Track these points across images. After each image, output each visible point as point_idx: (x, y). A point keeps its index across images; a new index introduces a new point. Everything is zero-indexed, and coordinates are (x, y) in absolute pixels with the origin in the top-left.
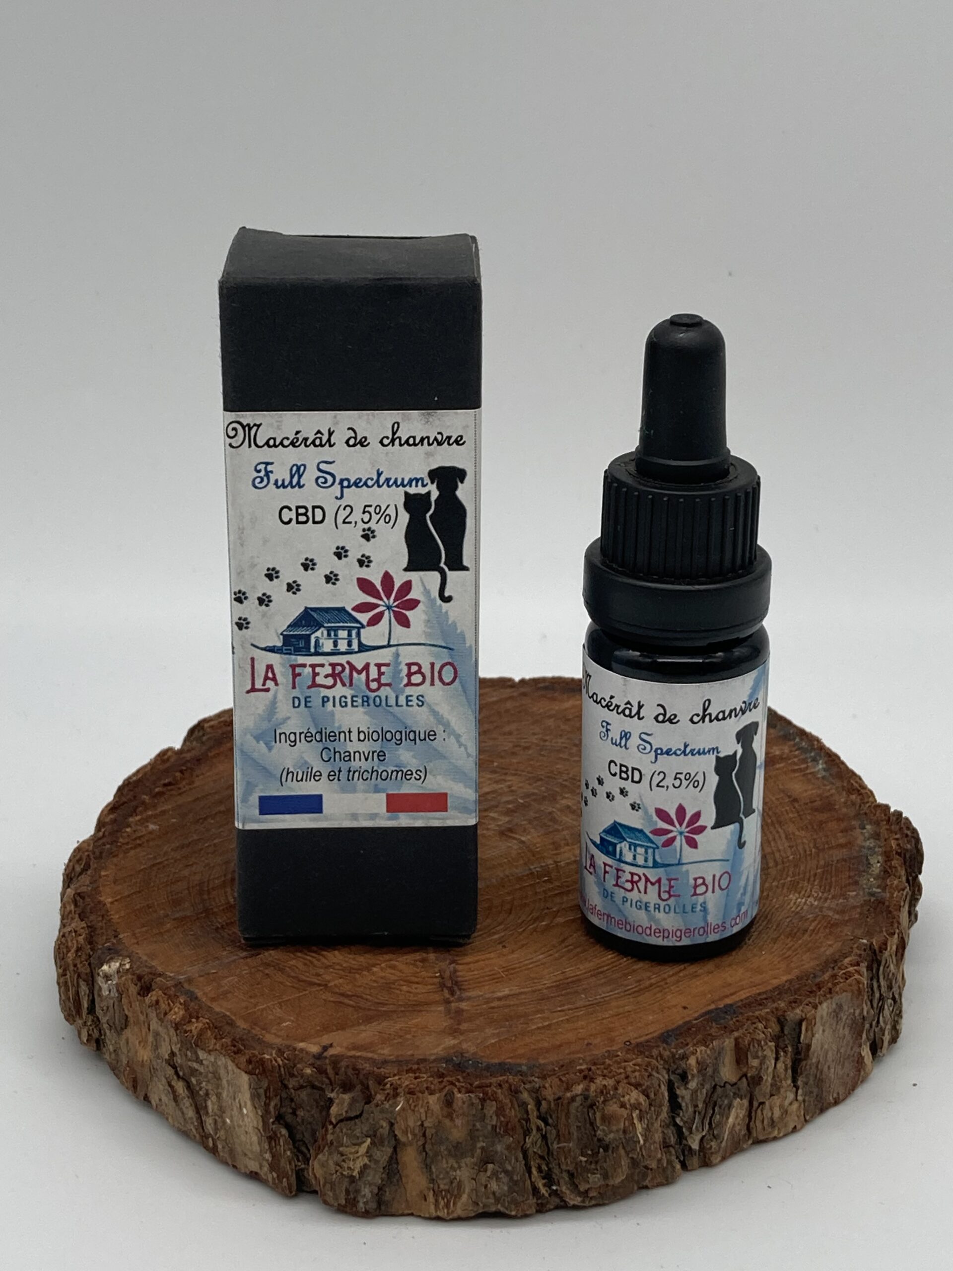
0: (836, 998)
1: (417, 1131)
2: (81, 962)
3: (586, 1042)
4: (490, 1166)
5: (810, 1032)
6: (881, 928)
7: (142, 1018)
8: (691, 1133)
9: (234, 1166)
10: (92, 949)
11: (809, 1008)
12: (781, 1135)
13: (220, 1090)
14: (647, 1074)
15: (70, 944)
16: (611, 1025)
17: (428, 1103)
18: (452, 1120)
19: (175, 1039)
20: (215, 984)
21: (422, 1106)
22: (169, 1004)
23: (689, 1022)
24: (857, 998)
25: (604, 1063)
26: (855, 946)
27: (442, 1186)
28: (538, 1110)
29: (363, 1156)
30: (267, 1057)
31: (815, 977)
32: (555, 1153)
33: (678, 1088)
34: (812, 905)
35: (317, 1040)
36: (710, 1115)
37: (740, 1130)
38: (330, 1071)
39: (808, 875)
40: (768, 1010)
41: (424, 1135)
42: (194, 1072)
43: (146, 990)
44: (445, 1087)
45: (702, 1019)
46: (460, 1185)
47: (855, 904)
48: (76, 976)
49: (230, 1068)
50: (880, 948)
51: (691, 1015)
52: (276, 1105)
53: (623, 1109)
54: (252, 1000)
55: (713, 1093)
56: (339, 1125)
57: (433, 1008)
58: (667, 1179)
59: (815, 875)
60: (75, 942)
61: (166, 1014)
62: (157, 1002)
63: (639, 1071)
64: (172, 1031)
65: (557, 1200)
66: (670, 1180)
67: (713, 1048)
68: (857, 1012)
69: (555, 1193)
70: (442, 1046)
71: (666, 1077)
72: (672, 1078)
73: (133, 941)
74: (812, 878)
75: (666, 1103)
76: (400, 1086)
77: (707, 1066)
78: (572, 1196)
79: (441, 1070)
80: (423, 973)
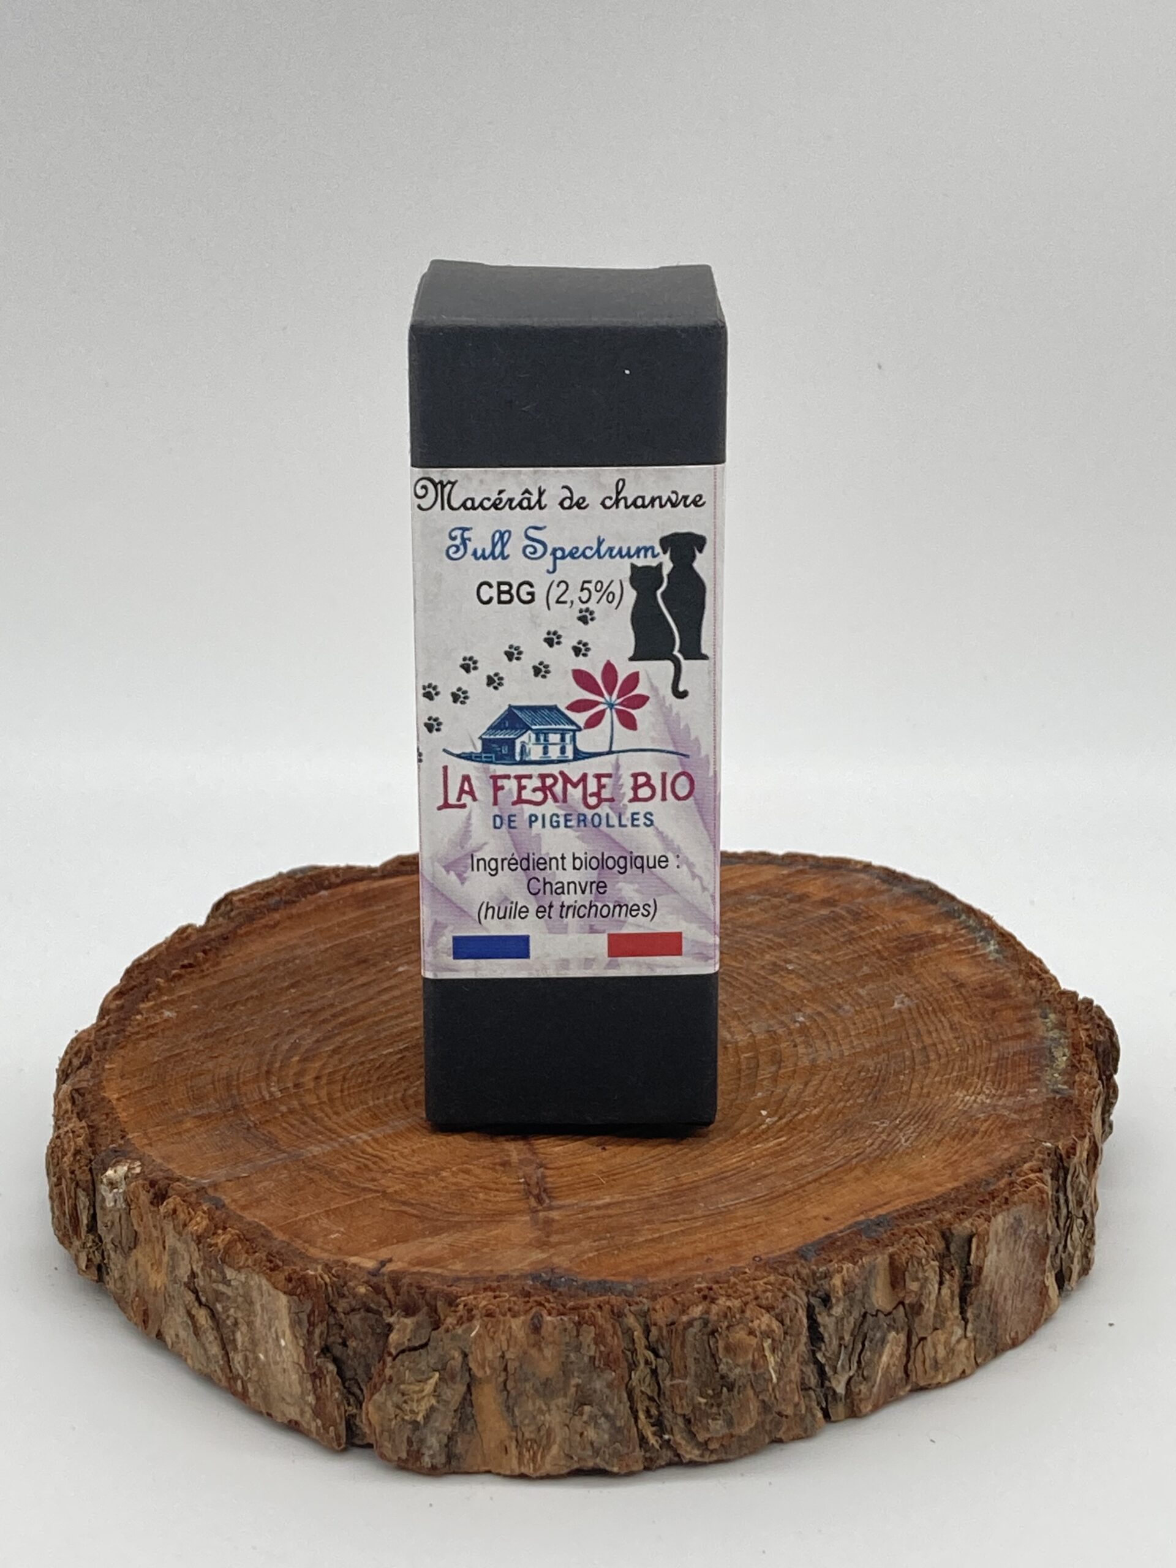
0: (1014, 1211)
1: (496, 1364)
2: (80, 1168)
3: (706, 1257)
4: (587, 1408)
5: (981, 1251)
6: (1068, 1130)
7: (155, 1233)
8: (835, 1372)
9: (269, 1415)
10: (94, 1153)
11: (981, 1220)
12: (947, 1380)
13: (252, 1318)
14: (781, 1295)
15: (66, 1146)
16: (738, 1239)
17: (510, 1327)
18: (540, 1350)
19: (196, 1255)
20: (246, 1189)
21: (503, 1331)
22: (189, 1213)
23: (835, 1234)
24: (1040, 1211)
25: (728, 1281)
26: (1037, 1149)
27: (527, 1435)
28: (647, 1338)
29: (429, 1395)
30: (311, 1273)
31: (988, 1184)
32: (668, 1393)
33: (820, 1314)
34: (983, 1103)
35: (372, 1254)
36: (859, 1351)
37: (896, 1372)
38: (389, 1289)
39: (977, 1069)
40: (930, 1222)
41: (505, 1369)
42: (219, 1296)
43: (160, 1197)
44: (531, 1308)
45: (848, 1231)
46: (549, 1433)
47: (1037, 1102)
48: (74, 1185)
49: (264, 1288)
50: (1068, 1153)
51: (836, 1227)
52: (321, 1335)
53: (751, 1337)
54: (292, 1208)
56: (400, 1357)
57: (517, 1218)
58: (806, 1433)
59: (987, 1069)
60: (72, 1143)
61: (185, 1225)
62: (175, 1211)
63: (772, 1291)
64: (193, 1246)
65: (670, 1454)
66: (809, 1432)
67: (863, 1266)
68: (1040, 1229)
69: (667, 1444)
70: (528, 1261)
71: (805, 1299)
72: (813, 1301)
73: (145, 1141)
74: (983, 1073)
75: (805, 1332)
76: (476, 1307)
77: (856, 1287)
78: (689, 1449)
79: (527, 1288)
80: (504, 1179)
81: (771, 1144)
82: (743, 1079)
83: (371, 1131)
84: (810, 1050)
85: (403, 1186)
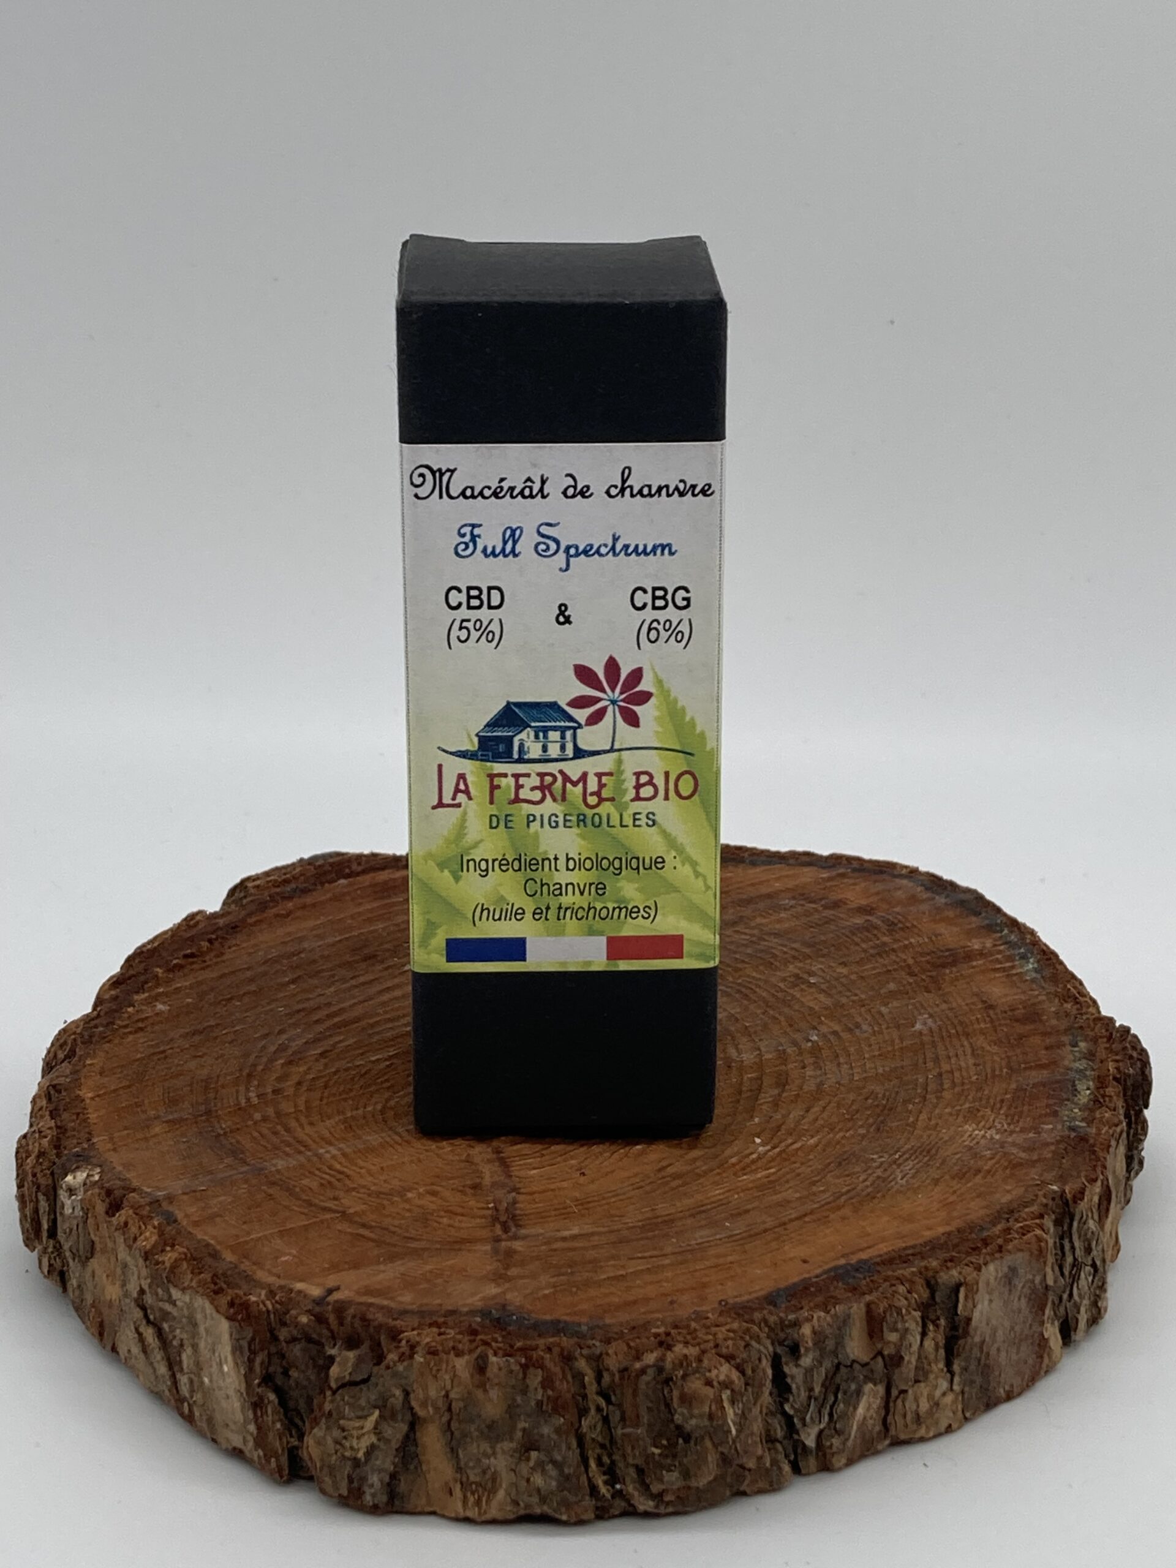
0: (1009, 1260)
1: (440, 1403)
2: (42, 1171)
3: (669, 1299)
4: (534, 1455)
5: (970, 1301)
6: (1079, 1172)
8: (804, 1425)
9: (214, 1441)
10: (58, 1155)
11: (969, 1269)
12: (931, 1434)
13: (196, 1340)
14: (743, 1344)
15: (30, 1147)
16: (707, 1279)
17: (454, 1367)
18: (485, 1391)
19: (144, 1272)
20: (201, 1204)
21: (447, 1370)
22: (140, 1227)
23: (810, 1278)
24: (1038, 1260)
25: (688, 1326)
26: (1041, 1193)
27: (472, 1478)
28: (599, 1382)
29: (369, 1432)
30: (253, 1299)
31: (982, 1229)
32: (619, 1441)
33: (786, 1364)
34: (992, 1138)
35: (321, 1280)
36: (831, 1403)
37: (874, 1425)
38: (332, 1319)
39: (992, 1101)
40: (914, 1269)
41: (449, 1409)
42: (166, 1316)
43: (114, 1207)
44: (477, 1347)
45: (825, 1276)
46: (494, 1479)
47: (1049, 1140)
48: (34, 1189)
49: (208, 1312)
50: (1074, 1197)
51: (813, 1271)
52: (262, 1363)
53: (708, 1388)
54: (244, 1227)
55: (835, 1374)
56: (340, 1391)
57: (478, 1247)
58: (771, 1485)
59: (1002, 1101)
60: (37, 1145)
61: (135, 1239)
62: (126, 1224)
63: (732, 1339)
64: (141, 1262)
65: (623, 1504)
66: (775, 1486)
67: (836, 1315)
68: (1038, 1280)
69: (618, 1494)
70: (480, 1295)
71: (771, 1349)
72: (779, 1350)
73: (109, 1146)
74: (998, 1106)
75: (769, 1384)
76: (418, 1343)
77: (827, 1337)
78: (641, 1499)
79: (474, 1326)
80: (472, 1203)
81: (759, 1175)
82: (742, 1102)
83: (342, 1145)
84: (819, 1072)
85: (363, 1207)
